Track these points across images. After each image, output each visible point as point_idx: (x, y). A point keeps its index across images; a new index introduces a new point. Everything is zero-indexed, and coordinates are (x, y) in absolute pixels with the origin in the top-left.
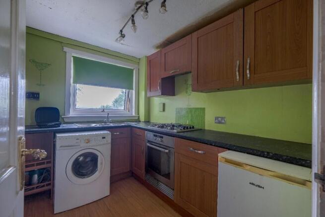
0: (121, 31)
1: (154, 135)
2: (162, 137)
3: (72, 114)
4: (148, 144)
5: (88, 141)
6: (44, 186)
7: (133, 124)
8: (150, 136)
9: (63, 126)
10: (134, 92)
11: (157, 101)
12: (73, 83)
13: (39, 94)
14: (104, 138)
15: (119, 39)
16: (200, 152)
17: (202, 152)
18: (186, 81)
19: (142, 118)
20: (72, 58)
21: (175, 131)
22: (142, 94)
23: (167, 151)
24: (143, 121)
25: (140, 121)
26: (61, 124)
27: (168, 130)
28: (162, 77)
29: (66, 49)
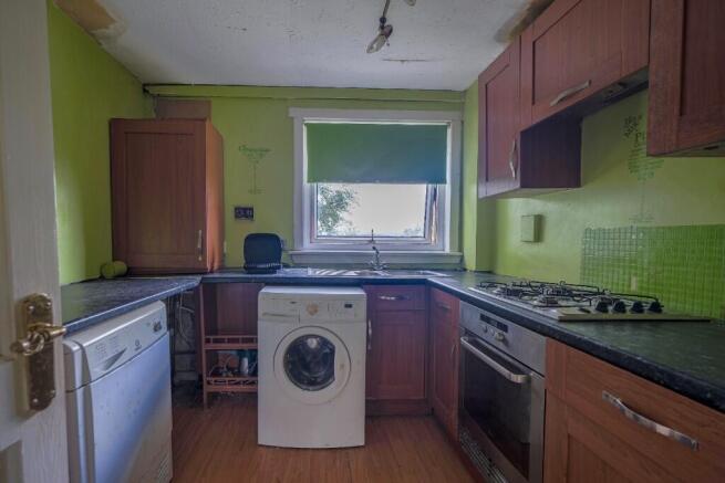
0: (383, 20)
1: (483, 318)
2: (505, 328)
3: (308, 246)
4: (464, 341)
5: (314, 310)
6: (238, 383)
7: (436, 278)
8: (471, 318)
9: (286, 273)
10: (448, 187)
11: (519, 210)
12: (309, 181)
13: (252, 209)
14: (350, 306)
15: (375, 46)
16: (663, 430)
17: (677, 434)
18: (631, 122)
19: (471, 262)
20: (305, 128)
21: (554, 313)
22: (472, 192)
23: (518, 379)
24: (474, 268)
25: (465, 270)
26: (279, 268)
27: (530, 307)
28: (523, 128)
29: (293, 112)
